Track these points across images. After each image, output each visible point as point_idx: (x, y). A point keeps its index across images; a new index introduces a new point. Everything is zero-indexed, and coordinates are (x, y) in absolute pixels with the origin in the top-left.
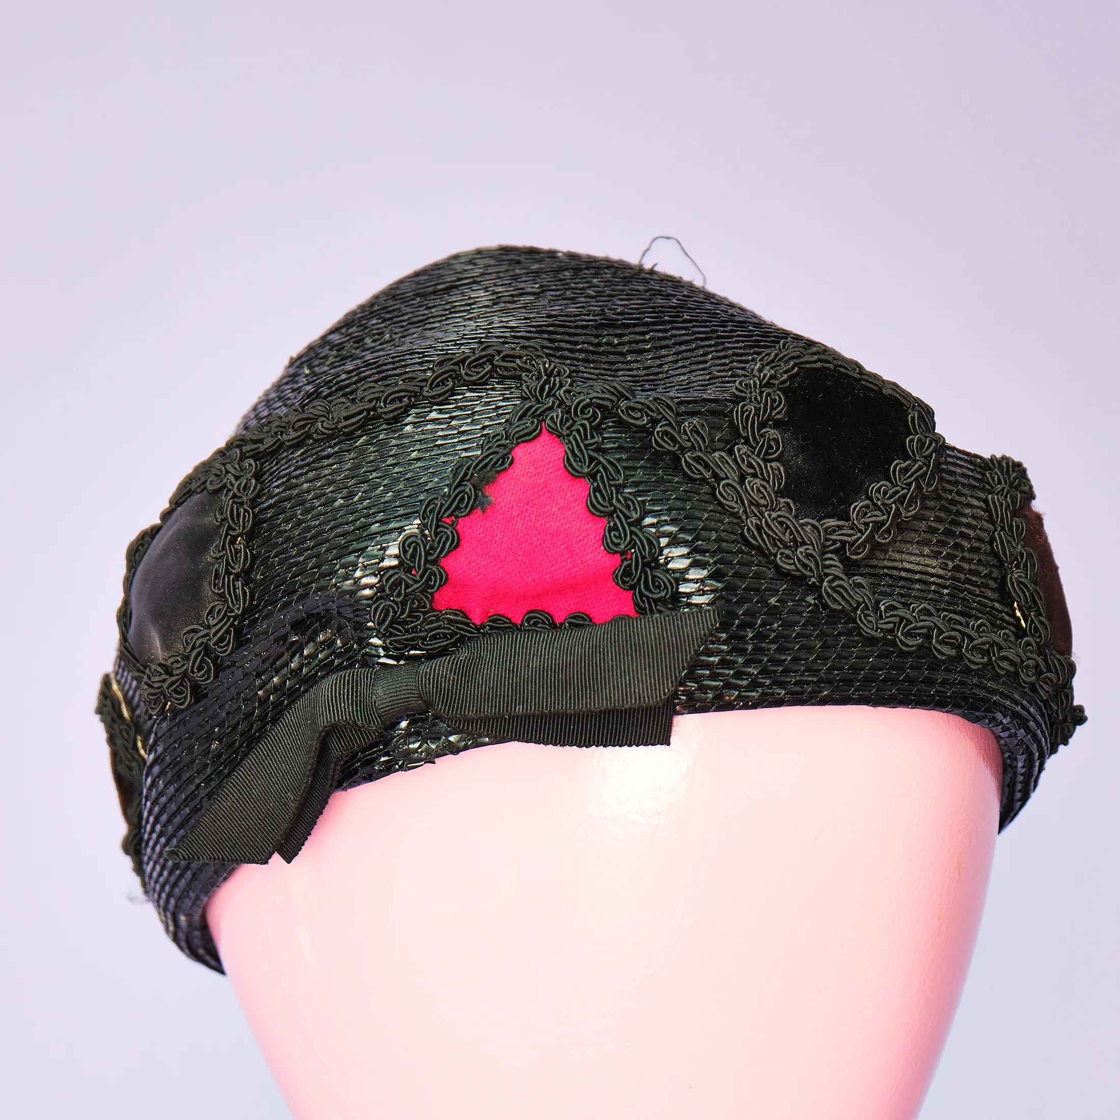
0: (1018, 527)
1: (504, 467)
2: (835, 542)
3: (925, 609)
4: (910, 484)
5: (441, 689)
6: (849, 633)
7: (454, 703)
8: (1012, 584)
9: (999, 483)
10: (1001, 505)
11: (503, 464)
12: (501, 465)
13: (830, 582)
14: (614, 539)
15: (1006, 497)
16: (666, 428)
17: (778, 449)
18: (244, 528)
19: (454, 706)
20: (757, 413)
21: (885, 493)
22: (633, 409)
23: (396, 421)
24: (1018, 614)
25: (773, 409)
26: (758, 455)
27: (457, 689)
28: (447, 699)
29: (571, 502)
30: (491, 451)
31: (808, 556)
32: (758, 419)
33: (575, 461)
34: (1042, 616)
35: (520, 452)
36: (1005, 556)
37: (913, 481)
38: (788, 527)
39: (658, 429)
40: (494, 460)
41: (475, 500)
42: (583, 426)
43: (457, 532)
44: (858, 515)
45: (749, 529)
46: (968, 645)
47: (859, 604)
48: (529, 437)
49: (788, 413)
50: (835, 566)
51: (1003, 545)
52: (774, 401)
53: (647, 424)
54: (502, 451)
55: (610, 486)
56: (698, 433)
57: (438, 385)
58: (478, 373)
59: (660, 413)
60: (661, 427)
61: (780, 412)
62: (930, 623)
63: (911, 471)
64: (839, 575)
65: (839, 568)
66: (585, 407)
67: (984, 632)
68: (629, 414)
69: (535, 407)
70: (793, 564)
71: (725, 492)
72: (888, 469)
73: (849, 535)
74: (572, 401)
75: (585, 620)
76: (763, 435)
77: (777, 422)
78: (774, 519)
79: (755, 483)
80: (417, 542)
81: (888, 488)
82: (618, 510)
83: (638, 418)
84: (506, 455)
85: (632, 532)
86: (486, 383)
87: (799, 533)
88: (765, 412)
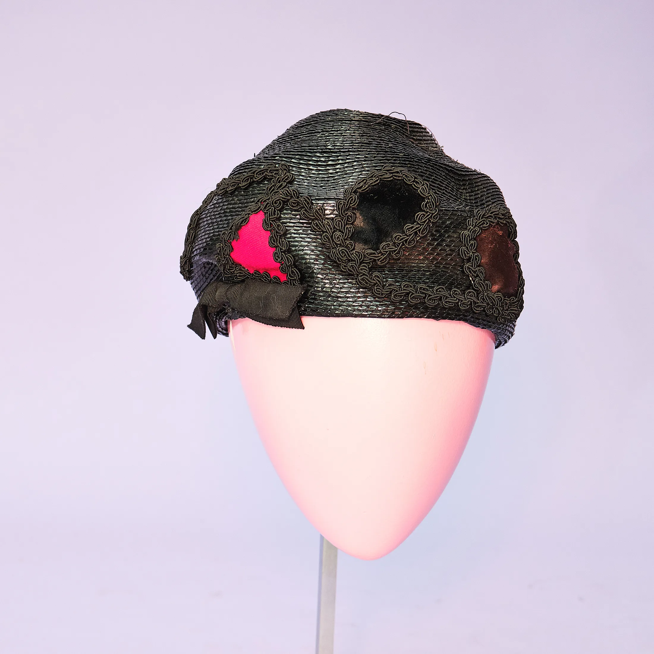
0: (472, 245)
1: (245, 223)
2: (371, 259)
3: (407, 284)
4: (410, 235)
8: (465, 269)
9: (471, 225)
10: (465, 235)
13: (361, 277)
14: (276, 257)
15: (470, 232)
16: (305, 212)
17: (352, 220)
20: (344, 205)
21: (398, 238)
22: (295, 203)
24: (471, 279)
25: (350, 203)
26: (344, 222)
29: (265, 241)
31: (352, 266)
32: (344, 208)
33: (266, 225)
34: (481, 280)
35: (252, 217)
36: (463, 257)
37: (413, 233)
38: (346, 255)
41: (234, 236)
42: (272, 209)
43: (231, 246)
44: (382, 248)
45: (331, 254)
46: (427, 298)
47: (375, 284)
48: (256, 211)
49: (358, 205)
51: (462, 252)
52: (352, 200)
53: (299, 209)
55: (277, 235)
56: (318, 214)
58: (259, 177)
59: (303, 205)
60: (302, 211)
61: (355, 205)
62: (407, 291)
63: (414, 229)
64: (366, 273)
65: (367, 270)
66: (277, 201)
67: (440, 291)
68: (292, 204)
69: (263, 198)
70: (346, 269)
71: (324, 238)
72: (404, 227)
73: (376, 257)
74: (274, 197)
75: (278, 281)
76: (346, 214)
77: (354, 209)
78: (340, 251)
79: (337, 235)
80: (220, 247)
81: (401, 236)
82: (278, 246)
83: (296, 206)
84: (247, 218)
85: (282, 255)
86: (262, 181)
87: (350, 257)
88: (347, 205)
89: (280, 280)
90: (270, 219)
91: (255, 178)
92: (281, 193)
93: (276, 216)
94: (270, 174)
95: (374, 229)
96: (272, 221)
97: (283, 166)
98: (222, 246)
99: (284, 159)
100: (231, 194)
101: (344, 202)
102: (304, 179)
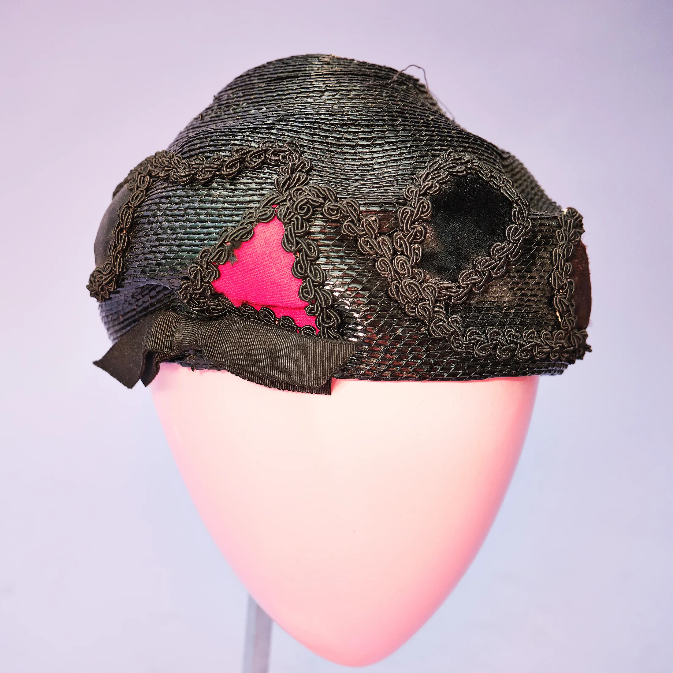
0: (567, 267)
1: (246, 240)
2: (445, 295)
3: (495, 332)
4: (501, 259)
5: (207, 344)
6: (444, 348)
7: (214, 353)
8: (556, 302)
9: (562, 240)
10: (560, 255)
11: (246, 237)
12: (245, 238)
13: (435, 323)
14: (305, 294)
15: (564, 250)
16: (350, 224)
17: (421, 238)
18: (126, 225)
19: (213, 355)
20: (411, 215)
21: (484, 264)
22: (332, 210)
23: (207, 184)
24: (558, 314)
25: (422, 213)
26: (408, 240)
27: (216, 345)
28: (210, 351)
29: (284, 267)
30: (242, 227)
31: (424, 309)
32: (412, 219)
33: (288, 244)
34: (572, 316)
35: (260, 229)
36: (555, 285)
37: (503, 257)
38: (415, 290)
39: (345, 224)
40: (244, 233)
41: (228, 258)
42: (297, 219)
43: (218, 271)
44: (462, 280)
45: (391, 290)
46: (519, 350)
47: (452, 334)
48: (266, 220)
49: (431, 216)
50: (441, 312)
51: (555, 279)
52: (424, 207)
53: (340, 218)
54: (249, 228)
55: (307, 260)
56: (371, 227)
57: (231, 167)
58: (256, 162)
59: (348, 213)
60: (347, 222)
61: (427, 215)
62: (496, 342)
63: (505, 250)
64: (441, 318)
65: (443, 313)
66: (303, 205)
67: (531, 338)
68: (329, 212)
69: (276, 199)
70: (415, 312)
71: (381, 266)
72: (490, 248)
73: (454, 292)
74: (297, 199)
75: (291, 323)
76: (414, 228)
77: (426, 221)
78: (407, 285)
79: (401, 260)
80: (197, 271)
81: (487, 261)
82: (308, 276)
83: (334, 215)
84: (251, 231)
85: (315, 291)
86: (260, 168)
87: (421, 294)
88: (417, 214)
89: (294, 323)
90: (295, 233)
91: (250, 163)
92: (307, 192)
93: (304, 229)
94: (273, 158)
95: (452, 252)
96: (299, 237)
97: (291, 145)
98: (200, 269)
99: (287, 133)
100: (203, 185)
101: (411, 211)
102: (325, 167)
